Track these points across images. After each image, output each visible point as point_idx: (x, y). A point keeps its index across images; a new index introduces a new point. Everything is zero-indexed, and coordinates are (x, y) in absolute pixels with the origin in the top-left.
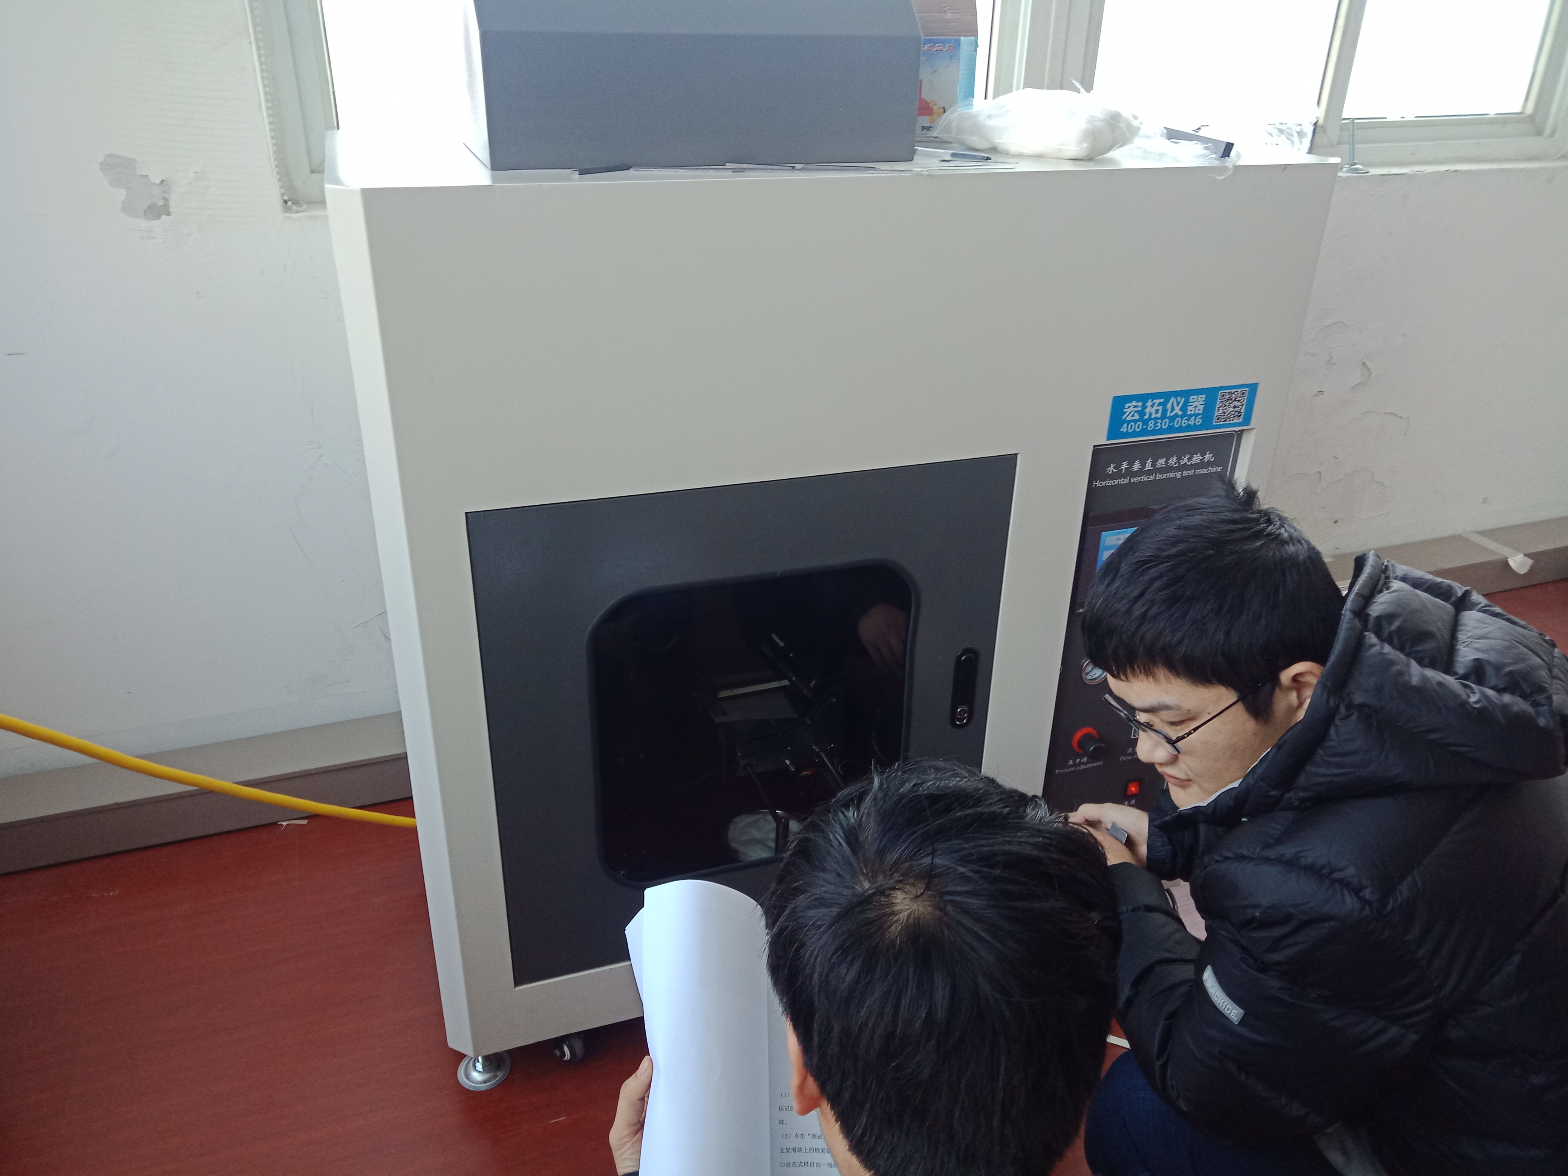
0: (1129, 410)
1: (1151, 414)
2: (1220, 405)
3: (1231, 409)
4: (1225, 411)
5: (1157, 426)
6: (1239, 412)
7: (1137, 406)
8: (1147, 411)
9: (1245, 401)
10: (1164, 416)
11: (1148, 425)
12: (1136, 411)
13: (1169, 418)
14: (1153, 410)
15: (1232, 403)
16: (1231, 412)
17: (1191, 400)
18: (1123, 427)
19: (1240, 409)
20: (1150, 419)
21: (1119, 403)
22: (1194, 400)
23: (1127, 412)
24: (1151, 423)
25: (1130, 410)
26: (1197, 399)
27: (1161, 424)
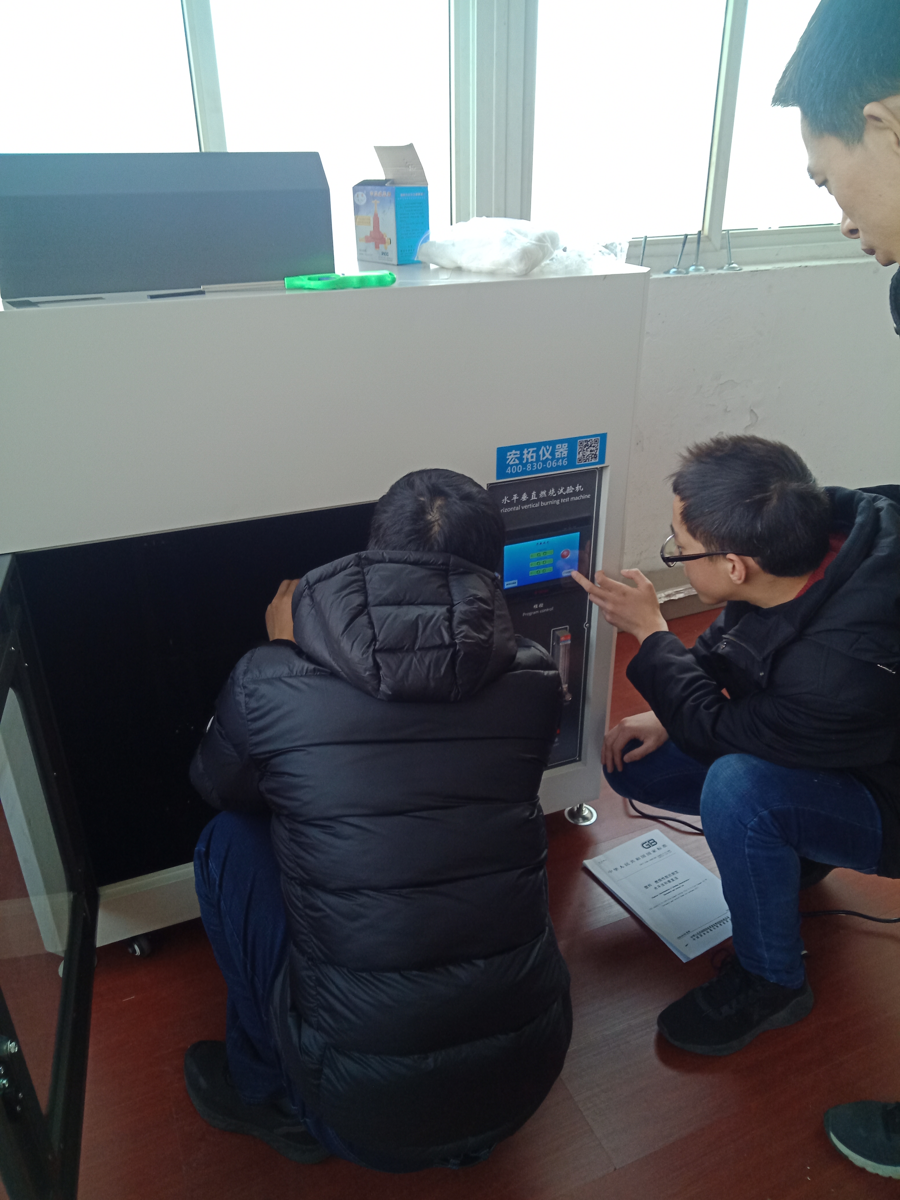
0: (510, 457)
1: (527, 459)
2: (580, 450)
3: (589, 453)
4: (584, 454)
5: (534, 468)
6: (595, 455)
7: (516, 454)
8: (525, 457)
9: (599, 446)
10: (538, 460)
11: (527, 468)
12: (516, 458)
13: (543, 461)
14: (529, 456)
15: (589, 448)
16: (589, 454)
17: (557, 447)
18: (508, 470)
19: (596, 453)
20: (527, 462)
21: (502, 453)
22: (559, 448)
23: (509, 459)
24: (529, 466)
25: (512, 457)
26: (562, 447)
27: (537, 466)
